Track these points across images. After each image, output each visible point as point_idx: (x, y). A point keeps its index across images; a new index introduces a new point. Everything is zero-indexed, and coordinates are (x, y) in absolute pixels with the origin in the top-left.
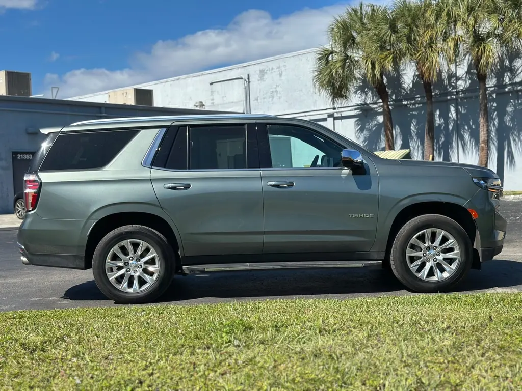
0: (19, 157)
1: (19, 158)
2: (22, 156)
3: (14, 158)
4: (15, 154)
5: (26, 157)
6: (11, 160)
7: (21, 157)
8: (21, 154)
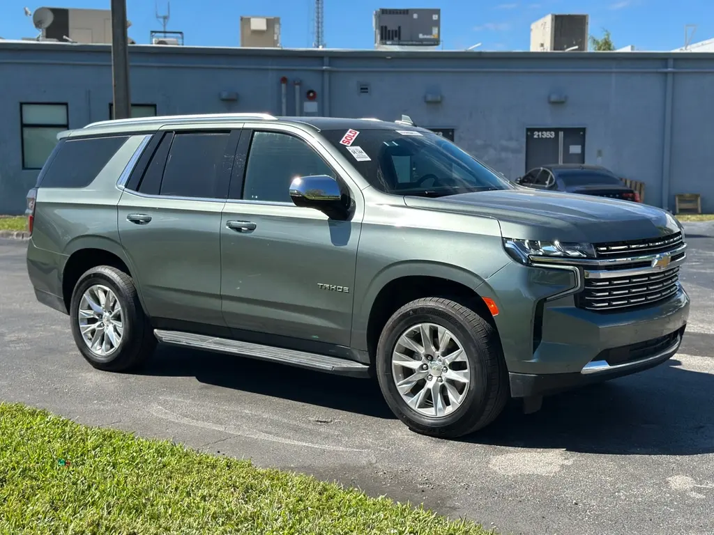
0: (536, 134)
1: (535, 137)
2: (540, 133)
3: (529, 138)
4: (530, 131)
5: (547, 135)
6: (525, 140)
7: (539, 135)
8: (539, 132)
